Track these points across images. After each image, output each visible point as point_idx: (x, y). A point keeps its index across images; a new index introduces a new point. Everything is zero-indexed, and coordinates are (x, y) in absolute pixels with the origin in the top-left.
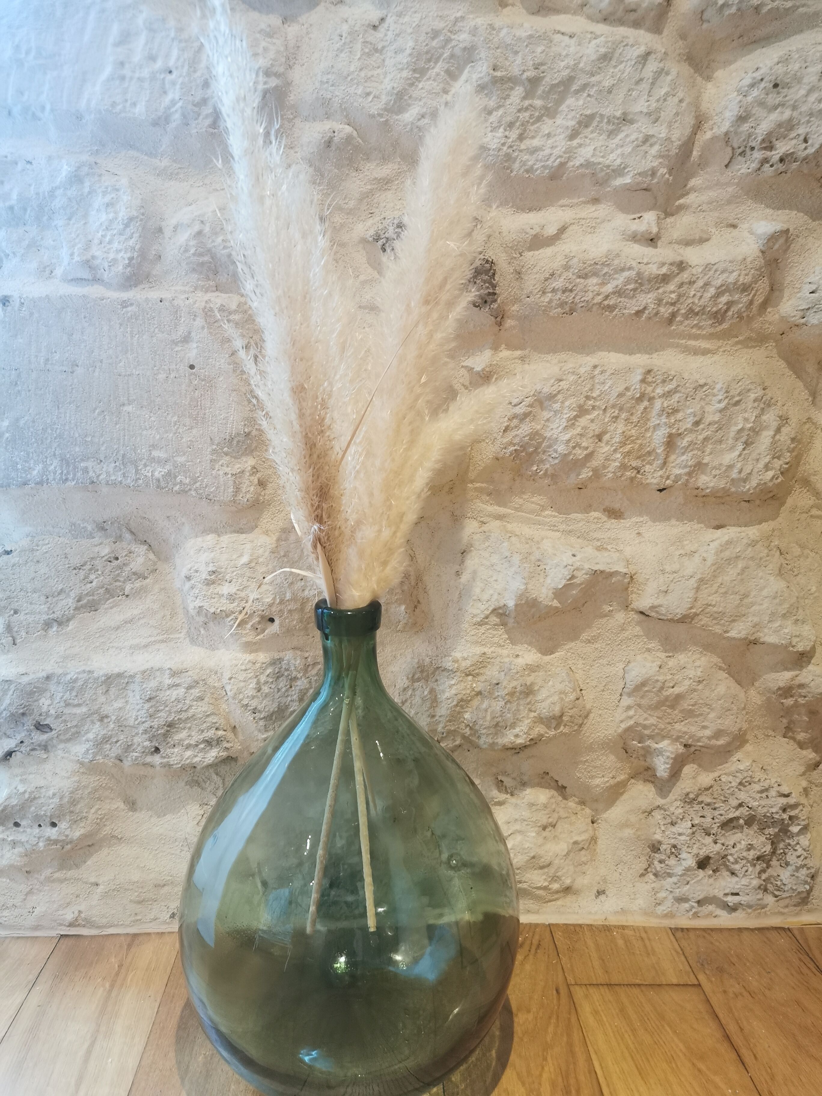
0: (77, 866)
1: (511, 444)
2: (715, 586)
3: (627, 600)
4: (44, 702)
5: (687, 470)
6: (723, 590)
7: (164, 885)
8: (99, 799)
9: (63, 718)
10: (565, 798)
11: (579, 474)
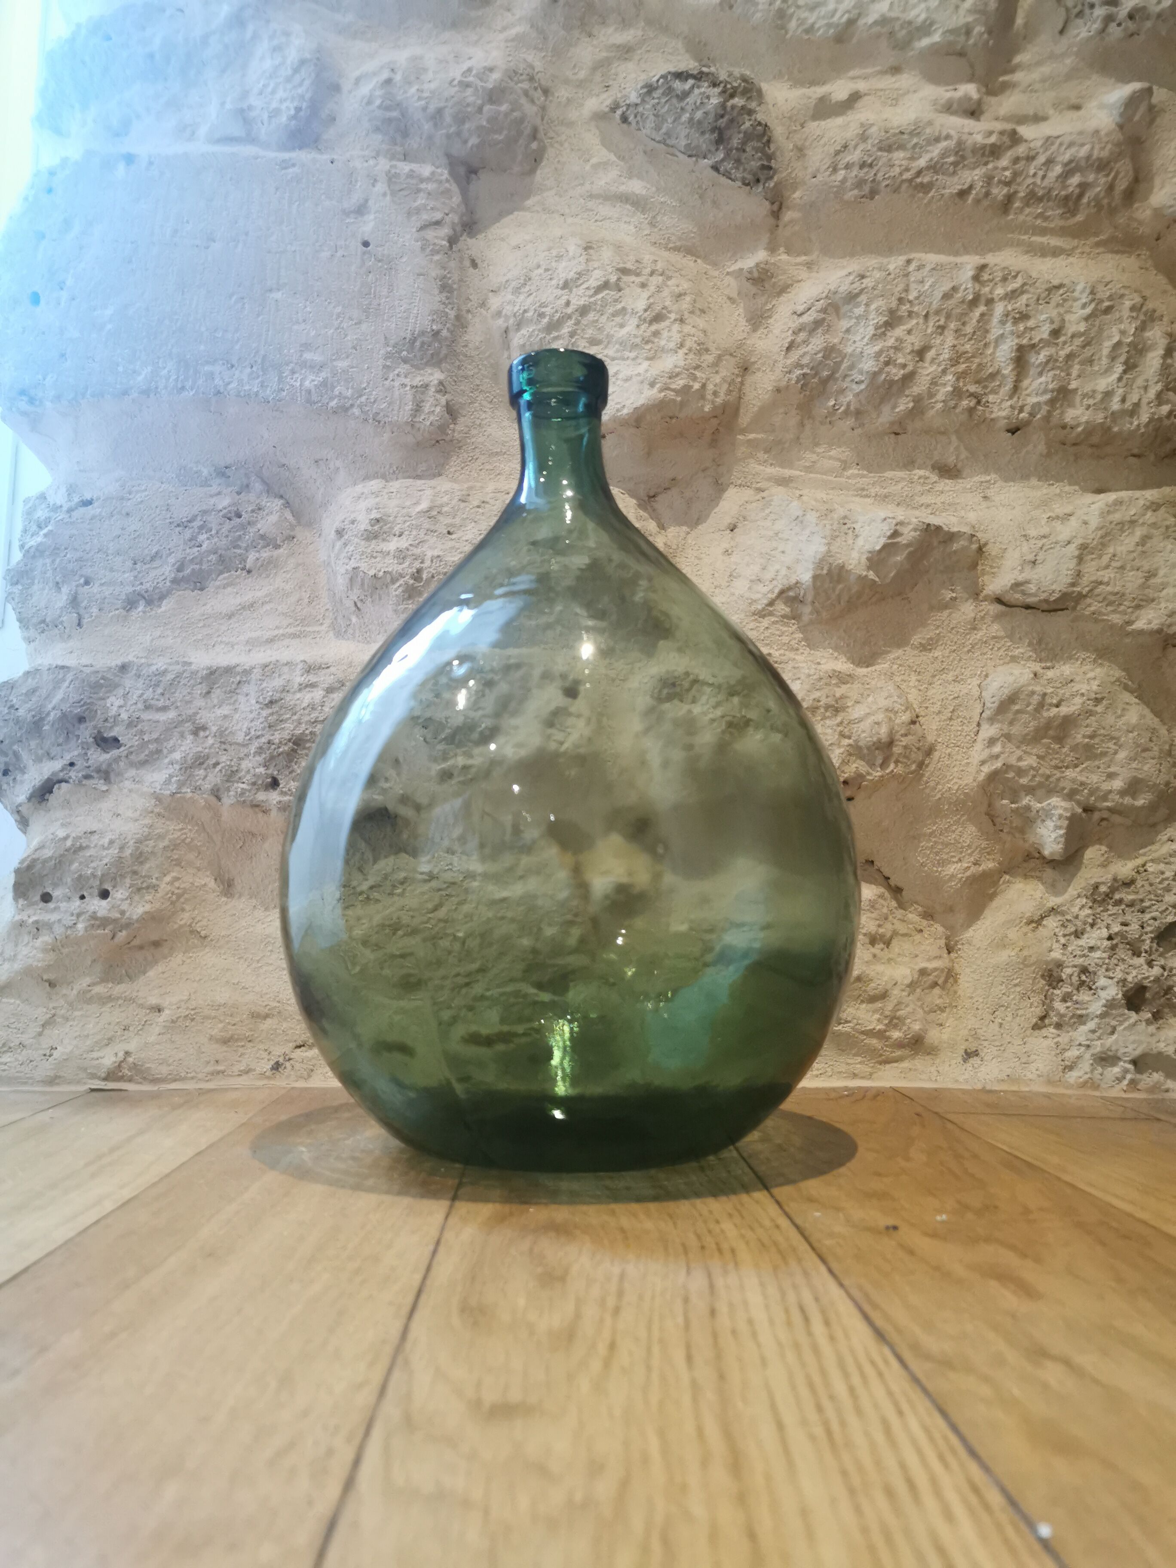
0: (131, 978)
1: (798, 365)
2: (1105, 559)
3: (976, 583)
4: (114, 703)
5: (1048, 396)
6: (1118, 564)
7: (267, 1016)
8: (178, 863)
9: (139, 727)
10: (901, 906)
11: (894, 407)
